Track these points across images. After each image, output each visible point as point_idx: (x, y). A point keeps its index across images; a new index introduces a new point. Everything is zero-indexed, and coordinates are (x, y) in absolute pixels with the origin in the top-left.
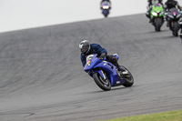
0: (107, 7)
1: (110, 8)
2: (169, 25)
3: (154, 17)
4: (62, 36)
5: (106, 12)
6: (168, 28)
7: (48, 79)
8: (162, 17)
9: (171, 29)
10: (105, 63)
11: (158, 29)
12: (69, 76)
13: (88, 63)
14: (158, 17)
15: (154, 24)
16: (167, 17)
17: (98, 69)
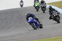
0: (22, 4)
1: (23, 4)
2: (42, 9)
3: (36, 6)
4: (7, 14)
5: (22, 6)
6: (42, 10)
7: (2, 28)
8: (39, 6)
9: (43, 10)
10: (35, 20)
11: (38, 11)
12: (9, 27)
13: (29, 20)
14: (38, 6)
15: (36, 9)
16: (41, 6)
17: (33, 22)
